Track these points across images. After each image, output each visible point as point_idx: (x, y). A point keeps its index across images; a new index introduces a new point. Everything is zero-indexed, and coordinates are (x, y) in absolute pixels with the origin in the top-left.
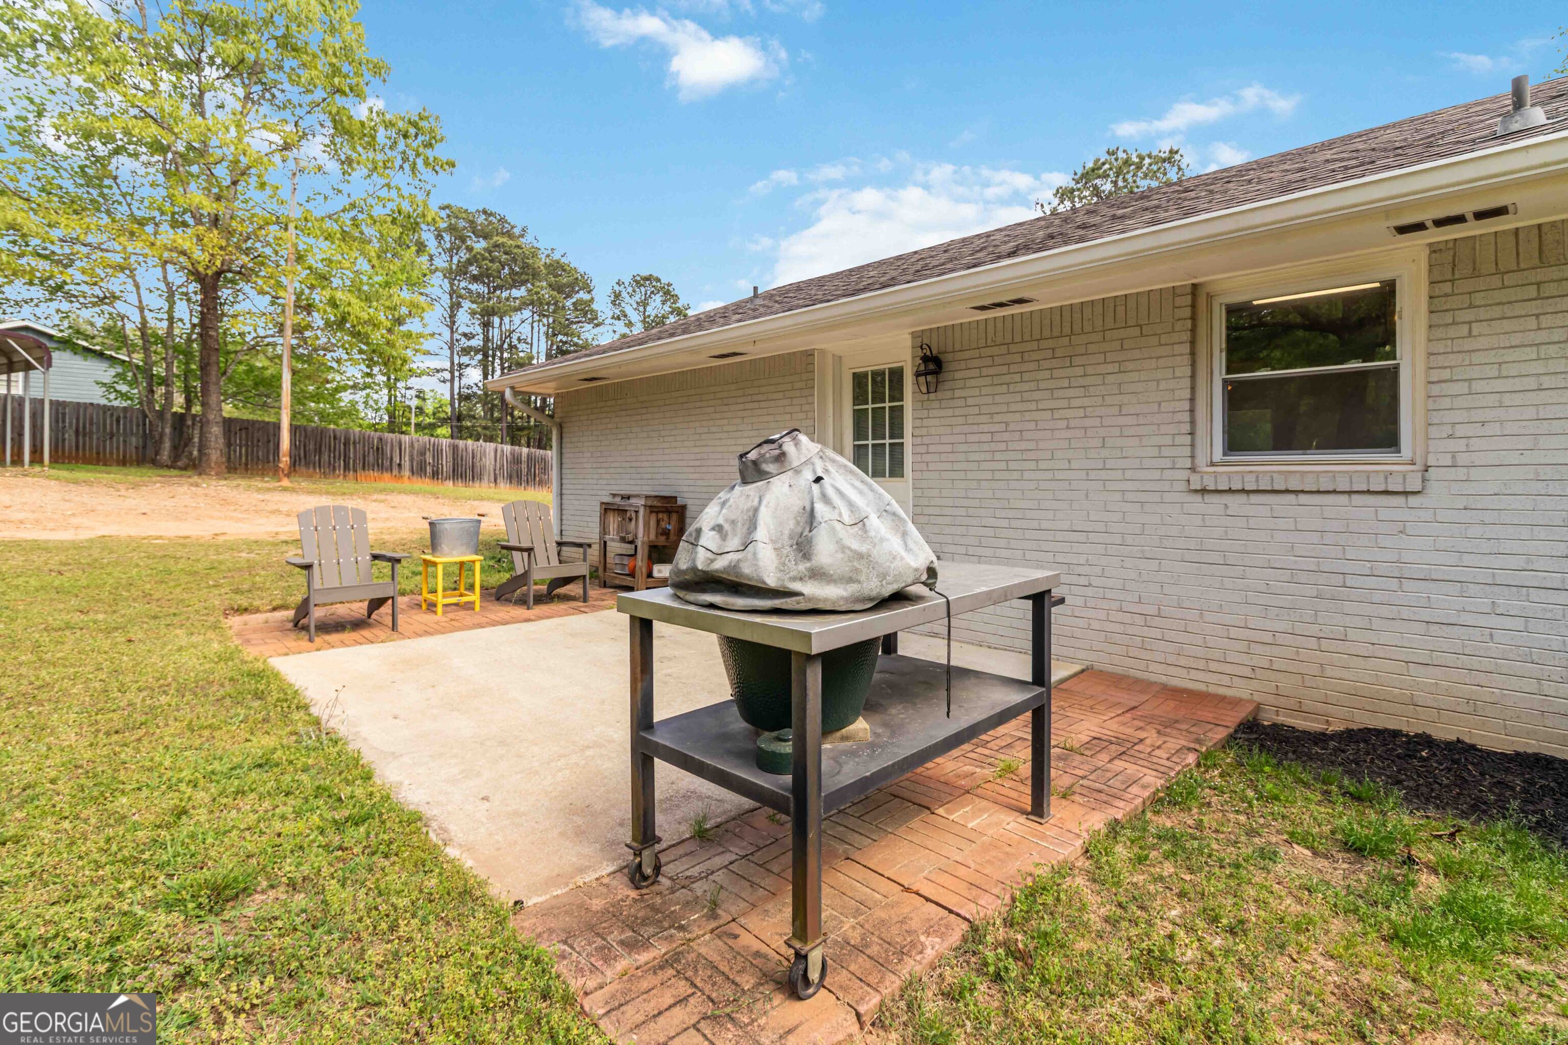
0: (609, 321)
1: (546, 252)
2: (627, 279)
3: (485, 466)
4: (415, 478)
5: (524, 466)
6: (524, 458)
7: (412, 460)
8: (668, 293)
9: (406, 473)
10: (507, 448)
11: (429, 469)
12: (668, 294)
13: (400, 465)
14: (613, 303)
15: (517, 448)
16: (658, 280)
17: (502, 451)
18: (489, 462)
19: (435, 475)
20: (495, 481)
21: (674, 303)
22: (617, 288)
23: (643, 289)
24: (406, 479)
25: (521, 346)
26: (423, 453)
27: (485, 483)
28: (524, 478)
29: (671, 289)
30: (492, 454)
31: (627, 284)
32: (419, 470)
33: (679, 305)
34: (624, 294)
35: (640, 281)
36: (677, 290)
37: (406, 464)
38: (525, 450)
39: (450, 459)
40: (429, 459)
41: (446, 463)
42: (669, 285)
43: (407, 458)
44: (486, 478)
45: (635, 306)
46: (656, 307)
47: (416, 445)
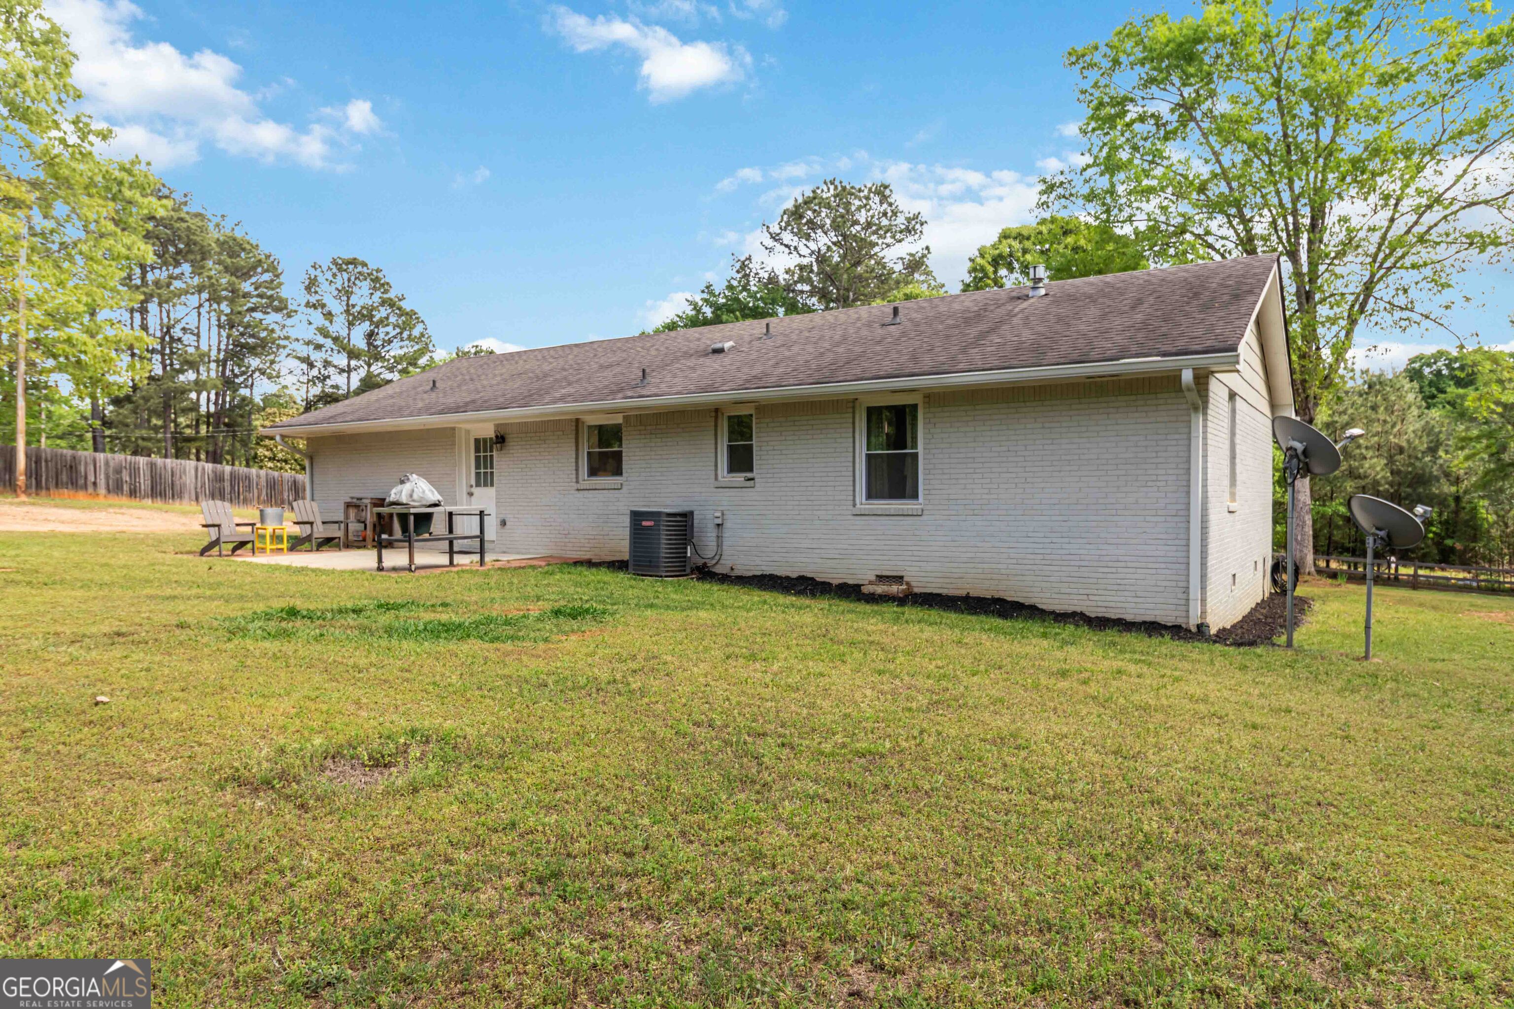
0: (302, 309)
1: (215, 220)
2: (326, 263)
3: (185, 484)
4: (111, 496)
5: (227, 484)
6: (227, 476)
7: (107, 477)
8: (376, 280)
9: (102, 491)
10: (209, 466)
11: (126, 488)
12: (378, 283)
13: (95, 484)
14: (308, 288)
15: (219, 466)
16: (364, 265)
17: (204, 469)
18: (189, 479)
19: (133, 493)
20: (197, 499)
21: (386, 292)
22: (313, 273)
23: (345, 275)
24: (101, 497)
25: (188, 339)
26: (118, 471)
27: (186, 501)
28: (227, 496)
29: (380, 275)
30: (193, 472)
31: (325, 268)
32: (116, 488)
33: (391, 295)
34: (321, 279)
35: (341, 265)
36: (388, 276)
37: (102, 482)
38: (228, 468)
39: (148, 477)
40: (126, 477)
41: (144, 482)
42: (378, 271)
43: (102, 476)
44: (186, 496)
45: (335, 293)
46: (362, 296)
47: (112, 464)
